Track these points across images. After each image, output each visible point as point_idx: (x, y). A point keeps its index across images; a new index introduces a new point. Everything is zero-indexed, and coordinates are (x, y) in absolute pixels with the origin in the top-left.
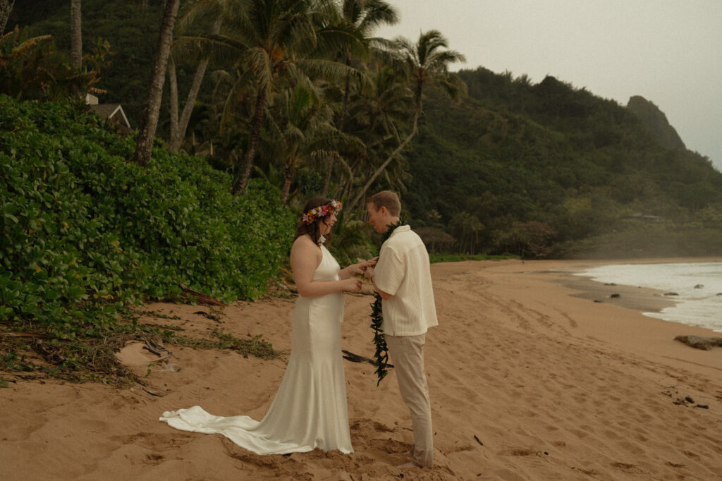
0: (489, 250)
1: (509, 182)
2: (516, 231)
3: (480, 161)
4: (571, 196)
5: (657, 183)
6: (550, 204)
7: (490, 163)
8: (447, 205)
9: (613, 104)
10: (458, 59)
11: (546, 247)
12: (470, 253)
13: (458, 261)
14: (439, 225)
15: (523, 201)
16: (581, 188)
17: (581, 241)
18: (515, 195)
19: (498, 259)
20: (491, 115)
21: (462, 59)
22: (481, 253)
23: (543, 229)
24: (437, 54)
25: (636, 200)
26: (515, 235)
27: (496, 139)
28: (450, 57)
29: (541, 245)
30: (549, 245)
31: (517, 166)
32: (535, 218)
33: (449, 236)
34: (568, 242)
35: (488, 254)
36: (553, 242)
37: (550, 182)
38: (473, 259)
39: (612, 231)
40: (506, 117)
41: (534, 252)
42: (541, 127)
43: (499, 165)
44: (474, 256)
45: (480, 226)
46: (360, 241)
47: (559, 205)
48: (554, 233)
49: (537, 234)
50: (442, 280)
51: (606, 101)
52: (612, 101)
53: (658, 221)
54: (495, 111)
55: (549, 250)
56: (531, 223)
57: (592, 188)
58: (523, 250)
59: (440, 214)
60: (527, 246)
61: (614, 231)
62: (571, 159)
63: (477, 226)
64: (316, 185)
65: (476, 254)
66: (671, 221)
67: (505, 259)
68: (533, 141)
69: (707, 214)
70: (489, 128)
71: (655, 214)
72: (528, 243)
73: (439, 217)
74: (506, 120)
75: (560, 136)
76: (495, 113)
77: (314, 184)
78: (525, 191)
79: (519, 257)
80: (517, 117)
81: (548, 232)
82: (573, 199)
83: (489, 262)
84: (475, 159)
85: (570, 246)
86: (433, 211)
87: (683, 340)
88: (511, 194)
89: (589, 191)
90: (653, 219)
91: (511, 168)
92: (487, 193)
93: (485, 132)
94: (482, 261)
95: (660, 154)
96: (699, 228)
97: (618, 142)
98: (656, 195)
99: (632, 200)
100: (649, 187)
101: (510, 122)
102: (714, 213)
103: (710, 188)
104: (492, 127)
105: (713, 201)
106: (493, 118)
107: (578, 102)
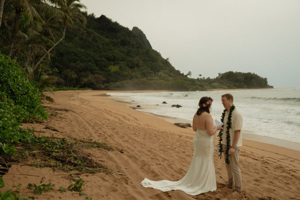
0: (79, 86)
1: (87, 58)
2: (90, 78)
3: (74, 48)
4: (112, 65)
5: (143, 61)
6: (103, 68)
7: (79, 50)
8: (60, 66)
9: (127, 29)
10: (83, 7)
11: (102, 85)
12: (71, 87)
13: (67, 90)
14: (57, 74)
15: (93, 66)
16: (115, 62)
17: (115, 83)
18: (89, 63)
19: (83, 90)
20: (79, 28)
21: (85, 7)
22: (76, 87)
23: (101, 78)
24: (74, 4)
25: (136, 68)
26: (90, 80)
27: (81, 39)
28: (80, 6)
29: (100, 84)
30: (103, 84)
31: (90, 51)
32: (98, 73)
33: (62, 80)
34: (111, 83)
35: (79, 88)
36: (105, 83)
37: (103, 58)
38: (73, 90)
39: (127, 79)
40: (85, 30)
41: (97, 87)
42: (100, 36)
43: (82, 50)
44: (73, 88)
45: (76, 76)
46: (50, 85)
47: (107, 68)
48: (105, 79)
49: (98, 80)
50: (69, 100)
51: (125, 27)
52: (127, 28)
55: (103, 86)
56: (96, 75)
57: (119, 62)
58: (93, 86)
59: (58, 70)
60: (94, 84)
61: (128, 79)
62: (111, 50)
63: (74, 76)
64: (21, 58)
65: (74, 87)
67: (86, 90)
68: (96, 41)
69: (160, 74)
70: (78, 34)
72: (95, 84)
73: (58, 71)
74: (86, 31)
75: (107, 40)
76: (81, 28)
77: (20, 58)
78: (93, 62)
79: (92, 89)
80: (90, 30)
81: (103, 79)
82: (112, 66)
83: (79, 91)
84: (72, 47)
85: (111, 85)
86: (55, 68)
87: (177, 125)
88: (88, 62)
89: (118, 63)
91: (88, 52)
92: (79, 62)
93: (76, 36)
94: (77, 91)
95: (144, 50)
96: (158, 79)
97: (129, 44)
98: (143, 66)
99: (134, 68)
100: (141, 63)
101: (87, 32)
102: (163, 74)
103: (161, 64)
104: (79, 34)
105: (162, 69)
106: (80, 30)
107: (114, 27)
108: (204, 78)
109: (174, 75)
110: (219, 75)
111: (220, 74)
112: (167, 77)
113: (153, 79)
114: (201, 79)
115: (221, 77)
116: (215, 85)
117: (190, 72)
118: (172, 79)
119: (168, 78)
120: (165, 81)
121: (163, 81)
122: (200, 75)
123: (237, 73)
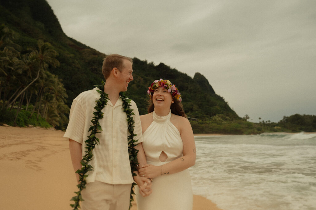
5: (199, 106)
9: (185, 76)
20: (136, 76)
25: (190, 112)
27: (138, 86)
40: (142, 77)
51: (183, 73)
52: (186, 74)
53: (196, 120)
54: (138, 75)
66: (201, 120)
69: (215, 118)
70: (135, 82)
71: (196, 117)
74: (142, 79)
80: (147, 78)
90: (194, 119)
91: (142, 98)
95: (202, 95)
96: (209, 123)
97: (187, 90)
98: (197, 110)
99: (188, 112)
100: (195, 107)
101: (144, 80)
102: (217, 118)
103: (219, 108)
104: (137, 81)
105: (219, 113)
106: (137, 78)
107: (172, 73)
108: (263, 121)
109: (230, 119)
110: (284, 119)
111: (285, 117)
112: (221, 120)
113: (204, 123)
114: (260, 122)
115: (286, 120)
116: (277, 129)
117: (247, 115)
118: (225, 122)
119: (222, 122)
120: (218, 124)
121: (215, 124)
122: (260, 119)
123: (304, 115)
